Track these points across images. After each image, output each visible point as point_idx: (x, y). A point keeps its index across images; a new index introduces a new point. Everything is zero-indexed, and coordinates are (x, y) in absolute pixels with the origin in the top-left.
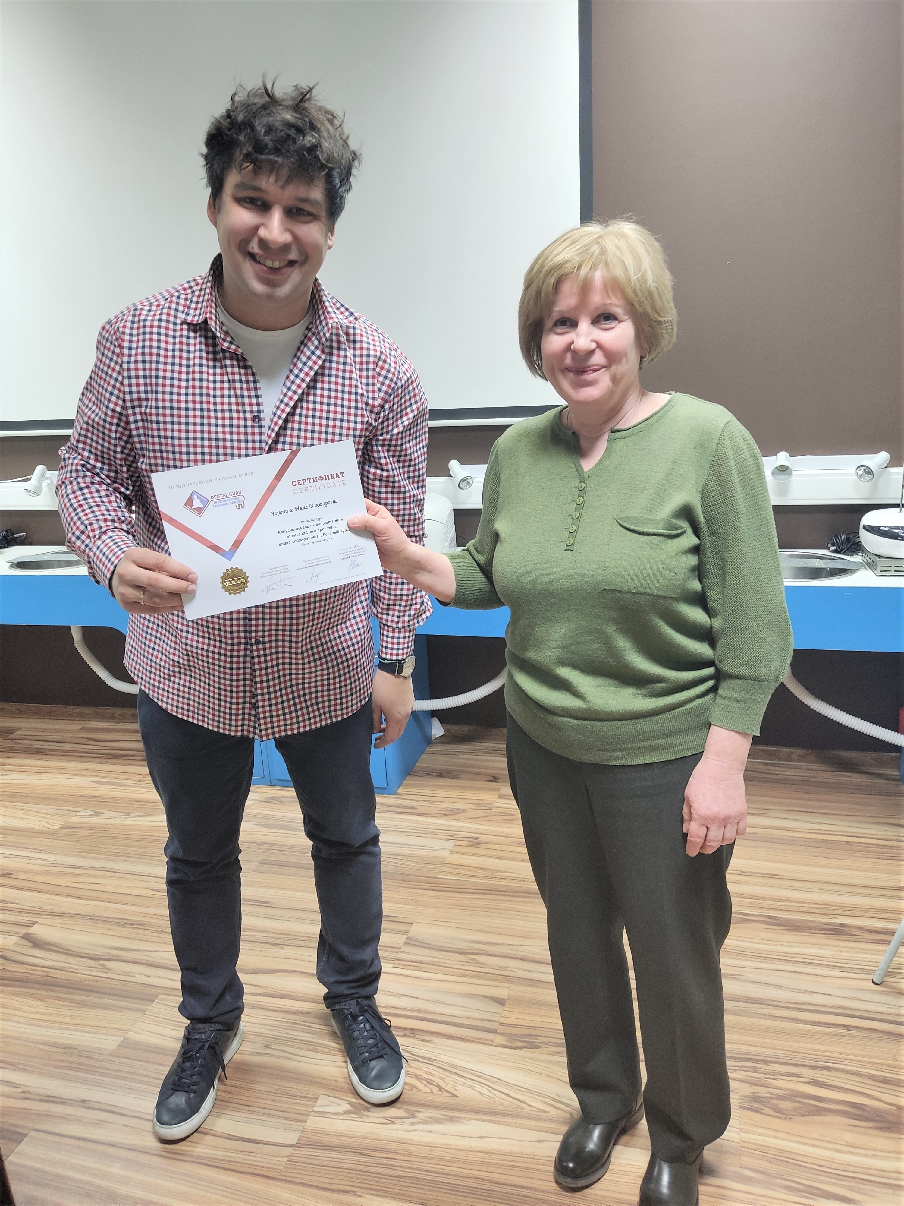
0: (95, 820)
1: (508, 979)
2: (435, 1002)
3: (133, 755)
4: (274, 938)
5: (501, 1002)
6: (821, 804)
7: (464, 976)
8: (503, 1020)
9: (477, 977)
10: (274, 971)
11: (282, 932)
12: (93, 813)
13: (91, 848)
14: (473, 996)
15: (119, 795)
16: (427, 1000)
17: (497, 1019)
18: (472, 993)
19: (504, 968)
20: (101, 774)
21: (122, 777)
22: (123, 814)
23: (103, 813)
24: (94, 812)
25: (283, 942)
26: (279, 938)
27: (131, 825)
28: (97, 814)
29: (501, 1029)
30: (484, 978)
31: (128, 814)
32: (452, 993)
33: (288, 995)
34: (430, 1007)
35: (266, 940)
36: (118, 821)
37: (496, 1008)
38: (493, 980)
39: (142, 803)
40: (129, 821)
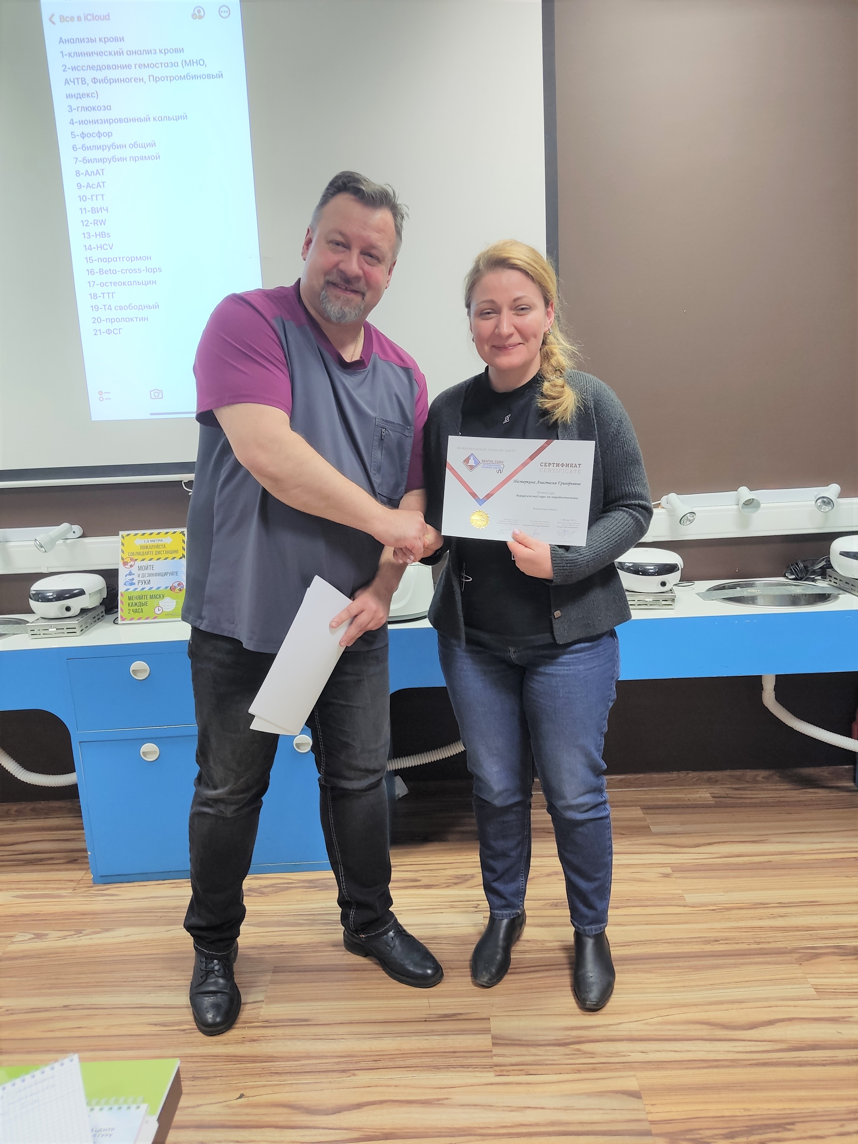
0: (39, 945)
1: (629, 1066)
2: (566, 1109)
3: (52, 859)
4: (338, 1063)
5: (635, 1095)
6: (808, 823)
7: (579, 1071)
8: (650, 1117)
9: (594, 1070)
10: (359, 1106)
11: (343, 1054)
12: (33, 936)
13: (50, 982)
14: (601, 1094)
15: (57, 909)
16: (554, 1109)
17: (643, 1116)
18: (599, 1090)
19: (617, 1054)
20: (21, 886)
21: (48, 886)
22: (72, 933)
23: (47, 935)
24: (34, 934)
25: (351, 1066)
26: (344, 1062)
27: (89, 946)
28: (39, 936)
29: (655, 1129)
30: (601, 1070)
31: (79, 932)
32: (578, 1094)
33: (391, 1133)
34: (563, 1116)
35: (329, 1067)
36: (70, 942)
37: (632, 1103)
38: (612, 1070)
39: (91, 916)
40: (85, 941)
